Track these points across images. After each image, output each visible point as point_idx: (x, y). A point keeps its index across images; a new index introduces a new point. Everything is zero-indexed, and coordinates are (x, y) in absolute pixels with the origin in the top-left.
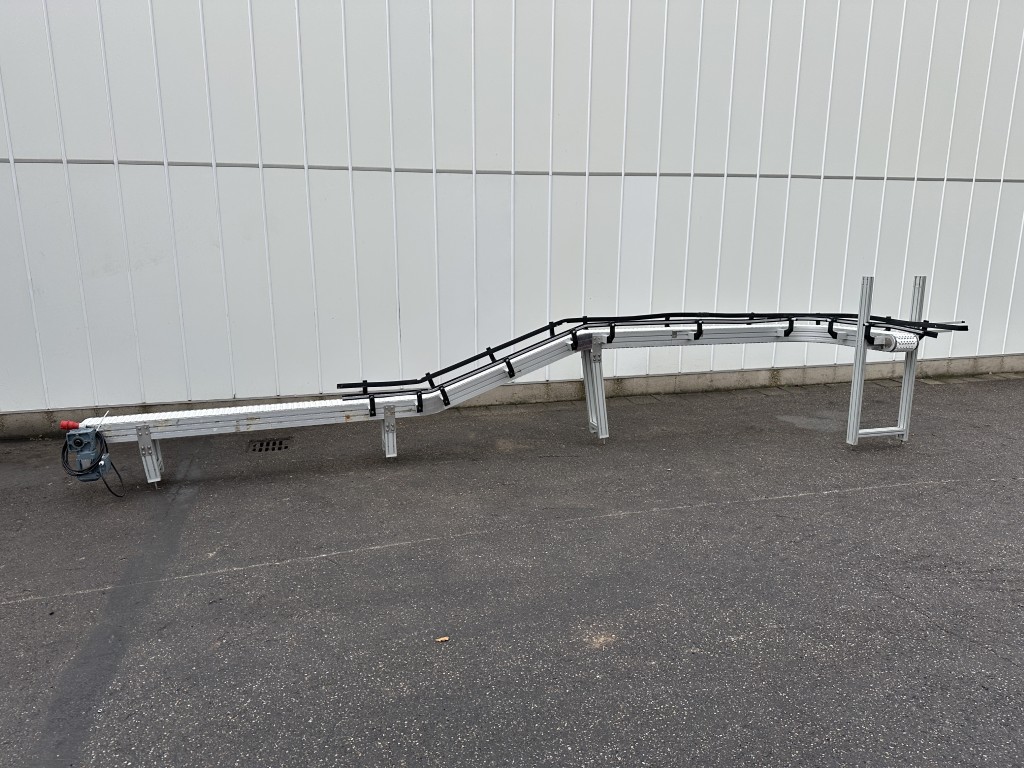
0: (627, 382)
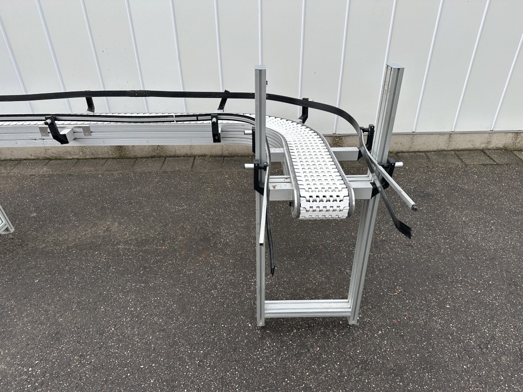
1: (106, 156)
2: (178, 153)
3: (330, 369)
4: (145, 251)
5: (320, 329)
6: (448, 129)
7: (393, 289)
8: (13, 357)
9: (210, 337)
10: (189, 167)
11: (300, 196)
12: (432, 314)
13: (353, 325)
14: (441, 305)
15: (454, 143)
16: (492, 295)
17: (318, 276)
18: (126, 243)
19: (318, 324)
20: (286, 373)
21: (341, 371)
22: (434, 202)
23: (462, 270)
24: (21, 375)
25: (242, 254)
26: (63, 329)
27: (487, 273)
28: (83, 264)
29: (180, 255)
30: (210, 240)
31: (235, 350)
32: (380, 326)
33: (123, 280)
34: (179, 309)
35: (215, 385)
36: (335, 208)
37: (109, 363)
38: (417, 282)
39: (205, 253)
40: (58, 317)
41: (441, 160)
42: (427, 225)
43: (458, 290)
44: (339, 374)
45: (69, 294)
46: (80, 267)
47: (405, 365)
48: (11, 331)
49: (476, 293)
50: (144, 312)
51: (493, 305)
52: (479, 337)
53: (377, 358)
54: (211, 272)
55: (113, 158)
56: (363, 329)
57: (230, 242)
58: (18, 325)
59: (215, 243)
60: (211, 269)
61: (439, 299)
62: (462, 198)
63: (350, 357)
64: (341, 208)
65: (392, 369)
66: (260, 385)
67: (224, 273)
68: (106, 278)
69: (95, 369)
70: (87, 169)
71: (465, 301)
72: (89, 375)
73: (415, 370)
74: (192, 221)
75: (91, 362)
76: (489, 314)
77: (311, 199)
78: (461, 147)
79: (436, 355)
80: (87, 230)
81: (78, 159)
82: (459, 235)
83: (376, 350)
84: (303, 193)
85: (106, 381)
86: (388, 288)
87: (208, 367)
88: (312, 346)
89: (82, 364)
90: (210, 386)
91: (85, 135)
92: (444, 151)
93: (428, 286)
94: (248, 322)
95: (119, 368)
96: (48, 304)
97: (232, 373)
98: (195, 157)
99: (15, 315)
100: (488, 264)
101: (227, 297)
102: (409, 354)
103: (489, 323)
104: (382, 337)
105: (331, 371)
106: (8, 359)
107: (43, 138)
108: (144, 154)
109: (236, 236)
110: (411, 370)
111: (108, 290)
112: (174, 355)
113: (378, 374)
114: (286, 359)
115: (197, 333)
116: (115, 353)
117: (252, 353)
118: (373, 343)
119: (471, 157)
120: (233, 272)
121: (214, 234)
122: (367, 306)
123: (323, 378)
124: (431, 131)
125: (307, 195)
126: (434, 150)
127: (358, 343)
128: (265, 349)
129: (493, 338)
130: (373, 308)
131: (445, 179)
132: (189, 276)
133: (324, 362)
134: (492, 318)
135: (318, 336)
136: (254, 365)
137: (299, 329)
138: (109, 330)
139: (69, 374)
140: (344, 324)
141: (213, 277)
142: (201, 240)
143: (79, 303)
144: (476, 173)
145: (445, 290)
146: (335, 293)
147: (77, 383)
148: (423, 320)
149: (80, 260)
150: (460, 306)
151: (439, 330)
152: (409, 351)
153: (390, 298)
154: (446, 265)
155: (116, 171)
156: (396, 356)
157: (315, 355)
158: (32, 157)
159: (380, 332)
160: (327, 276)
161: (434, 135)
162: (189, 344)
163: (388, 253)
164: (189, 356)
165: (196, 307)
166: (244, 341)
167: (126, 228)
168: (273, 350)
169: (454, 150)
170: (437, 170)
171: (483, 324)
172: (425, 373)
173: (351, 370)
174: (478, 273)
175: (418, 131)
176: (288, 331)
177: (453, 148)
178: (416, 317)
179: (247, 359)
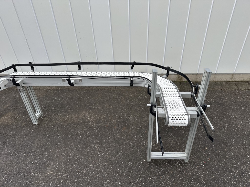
3: (177, 181)
4: (100, 126)
5: (173, 164)
6: (232, 72)
7: (204, 148)
8: (55, 168)
9: (129, 164)
11: (169, 117)
12: (220, 159)
13: (187, 163)
14: (224, 156)
15: (234, 78)
16: (246, 152)
17: (172, 141)
18: (92, 122)
19: (172, 161)
20: (160, 181)
21: (182, 181)
22: (223, 107)
23: (234, 140)
24: (59, 176)
25: (139, 129)
26: (72, 158)
27: (245, 142)
28: (76, 131)
29: (114, 128)
30: (126, 122)
31: (139, 171)
32: (198, 164)
33: (93, 138)
34: (116, 152)
35: (132, 184)
36: (182, 122)
37: (91, 173)
38: (214, 145)
39: (124, 128)
40: (69, 153)
41: (228, 86)
42: (220, 119)
43: (232, 149)
44: (181, 183)
45: (72, 144)
46: (75, 132)
47: (208, 180)
48: (52, 158)
49: (240, 151)
50: (102, 153)
51: (247, 157)
52: (240, 171)
53: (197, 177)
54: (127, 137)
56: (191, 165)
57: (134, 123)
58: (55, 156)
59: (128, 123)
60: (127, 135)
61: (223, 153)
62: (236, 106)
63: (185, 176)
64: (185, 122)
65: (203, 182)
66: (150, 185)
67: (132, 137)
68: (86, 137)
69: (86, 175)
71: (235, 155)
72: (84, 177)
73: (212, 183)
74: (118, 113)
75: (84, 172)
76: (245, 161)
77: (173, 119)
78: (237, 80)
79: (221, 177)
80: (76, 116)
82: (234, 124)
83: (196, 174)
84: (170, 116)
85: (91, 180)
86: (202, 147)
87: (129, 177)
88: (170, 171)
89: (81, 173)
90: (130, 185)
91: (80, 82)
92: (230, 82)
93: (219, 147)
94: (144, 159)
95: (95, 175)
96: (65, 148)
97: (139, 180)
99: (53, 152)
100: (246, 138)
101: (134, 148)
102: (210, 176)
103: (244, 165)
104: (199, 168)
105: (178, 181)
106: (53, 169)
107: (63, 83)
109: (137, 121)
110: (210, 183)
111: (87, 143)
112: (116, 171)
113: (197, 183)
114: (160, 175)
115: (124, 163)
116: (93, 169)
117: (146, 172)
118: (195, 171)
119: (242, 85)
120: (136, 137)
121: (127, 120)
122: (193, 155)
123: (175, 184)
124: (224, 73)
125: (172, 117)
126: (225, 81)
127: (189, 170)
128: (151, 171)
129: (246, 171)
130: (195, 156)
131: (229, 96)
132: (118, 138)
133: (175, 177)
134: (246, 163)
135: (172, 167)
136: (147, 177)
137: (164, 163)
138: (89, 160)
139: (76, 177)
140: (183, 162)
141: (128, 139)
142: (122, 122)
143: (76, 147)
144: (244, 93)
145: (227, 149)
146: (179, 149)
147: (80, 180)
148: (216, 162)
149: (75, 129)
150: (232, 157)
151: (223, 167)
152: (210, 175)
153: (203, 152)
154: (227, 138)
155: (84, 88)
156: (204, 177)
157: (171, 174)
159: (198, 166)
160: (176, 141)
161: (225, 75)
162: (121, 167)
163: (202, 131)
164: (121, 172)
165: (122, 151)
166: (142, 167)
167: (91, 115)
168: (154, 172)
169: (234, 82)
170: (225, 91)
171: (242, 165)
172: (216, 184)
173: (186, 181)
174: (241, 142)
175: (218, 73)
176: (160, 164)
177: (234, 80)
178: (213, 160)
179: (144, 175)
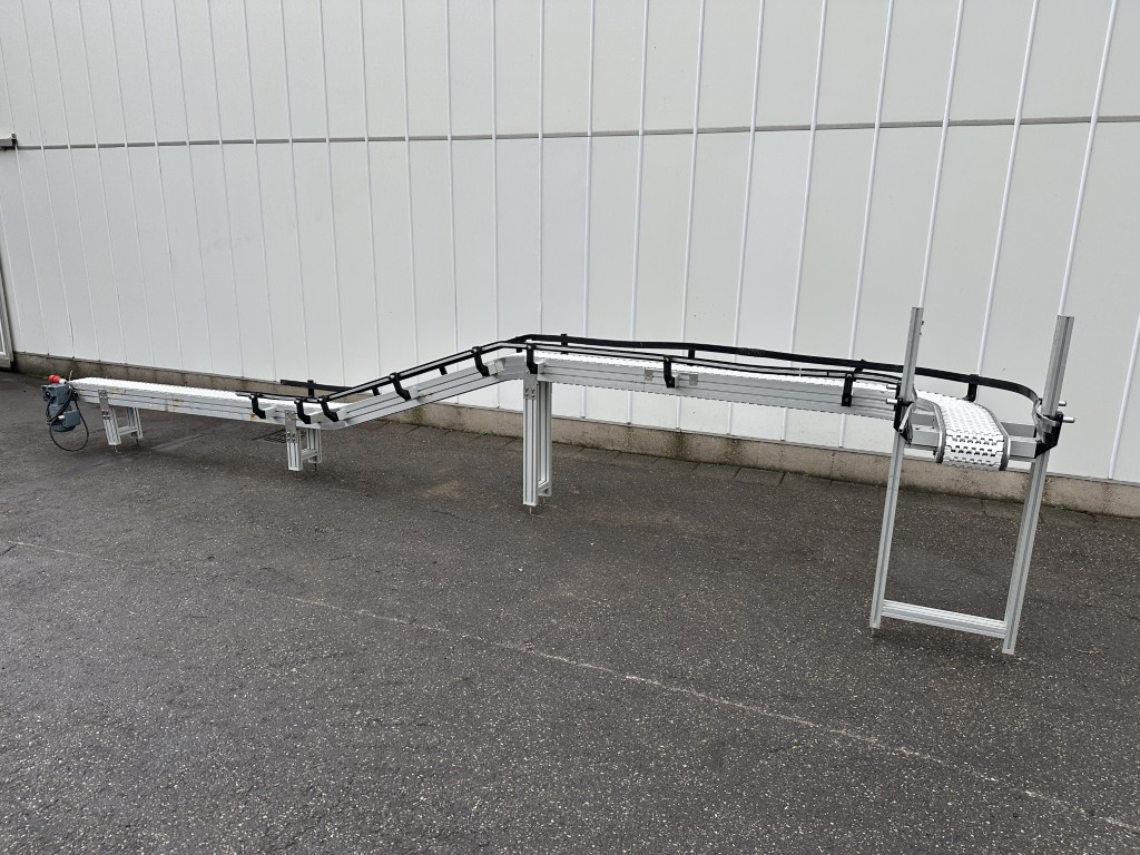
0: (747, 446)
1: (658, 453)
2: (761, 463)
10: (776, 482)
13: (1010, 660)
29: (764, 559)
30: (806, 555)
34: (764, 599)
39: (799, 564)
55: (666, 458)
59: (814, 558)
60: (807, 578)
67: (826, 586)
70: (632, 463)
73: (1094, 714)
79: (1132, 711)
81: (620, 452)
88: (944, 665)
91: (690, 384)
98: (785, 472)
101: (829, 605)
108: (710, 458)
117: (860, 651)
121: (812, 551)
130: (1047, 656)
137: (927, 649)
141: (811, 586)
148: (1126, 682)
155: (672, 471)
158: (564, 441)
176: (912, 647)
178: (1115, 677)
